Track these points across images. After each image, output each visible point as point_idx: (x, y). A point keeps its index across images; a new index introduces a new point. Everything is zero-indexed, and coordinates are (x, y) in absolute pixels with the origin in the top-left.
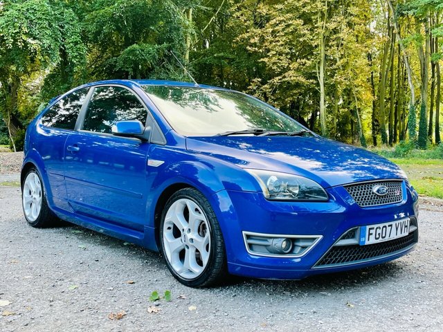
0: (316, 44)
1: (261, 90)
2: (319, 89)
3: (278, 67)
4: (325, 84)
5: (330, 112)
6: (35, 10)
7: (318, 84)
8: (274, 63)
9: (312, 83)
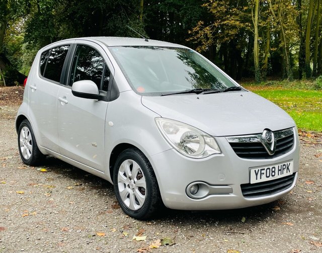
2: (254, 31)
4: (259, 27)
8: (215, 8)
9: (248, 26)
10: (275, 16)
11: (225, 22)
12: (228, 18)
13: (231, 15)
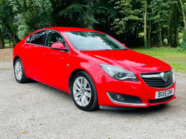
0: (143, 3)
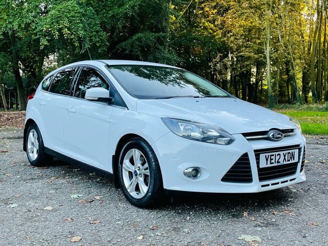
1: (223, 62)
2: (266, 61)
3: (235, 44)
4: (270, 58)
5: (273, 78)
6: (69, 10)
7: (265, 57)
8: (232, 42)
9: (261, 57)
10: (284, 48)
11: (241, 54)
12: (243, 50)
13: (246, 47)
